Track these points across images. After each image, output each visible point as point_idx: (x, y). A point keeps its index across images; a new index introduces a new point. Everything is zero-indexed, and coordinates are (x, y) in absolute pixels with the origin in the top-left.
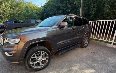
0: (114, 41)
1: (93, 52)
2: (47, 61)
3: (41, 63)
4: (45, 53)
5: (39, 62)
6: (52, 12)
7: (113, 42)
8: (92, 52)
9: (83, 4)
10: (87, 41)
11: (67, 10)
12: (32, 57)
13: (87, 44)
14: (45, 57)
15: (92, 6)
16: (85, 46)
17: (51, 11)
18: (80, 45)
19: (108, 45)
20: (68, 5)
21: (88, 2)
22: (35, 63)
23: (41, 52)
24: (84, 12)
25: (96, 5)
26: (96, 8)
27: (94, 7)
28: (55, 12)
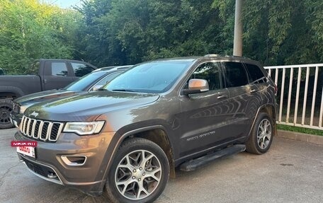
1: (289, 165)
2: (159, 180)
3: (141, 184)
4: (153, 155)
5: (137, 181)
6: (124, 33)
8: (283, 165)
9: (242, 12)
10: (267, 132)
11: (181, 26)
12: (120, 166)
13: (268, 142)
14: (153, 168)
15: (273, 19)
16: (262, 147)
17: (120, 29)
18: (244, 146)
20: (187, 7)
21: (257, 4)
22: (126, 183)
23: (143, 151)
24: (247, 35)
25: (287, 14)
26: (287, 25)
27: (280, 20)
28: (137, 31)
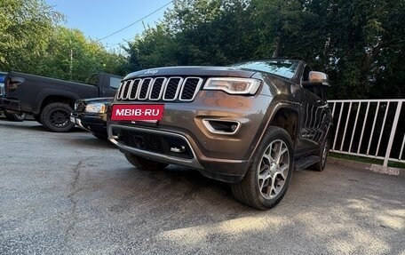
0: (390, 157)
2: (285, 178)
4: (287, 148)
5: (271, 177)
7: (387, 158)
12: (264, 155)
19: (375, 167)
22: (264, 178)
